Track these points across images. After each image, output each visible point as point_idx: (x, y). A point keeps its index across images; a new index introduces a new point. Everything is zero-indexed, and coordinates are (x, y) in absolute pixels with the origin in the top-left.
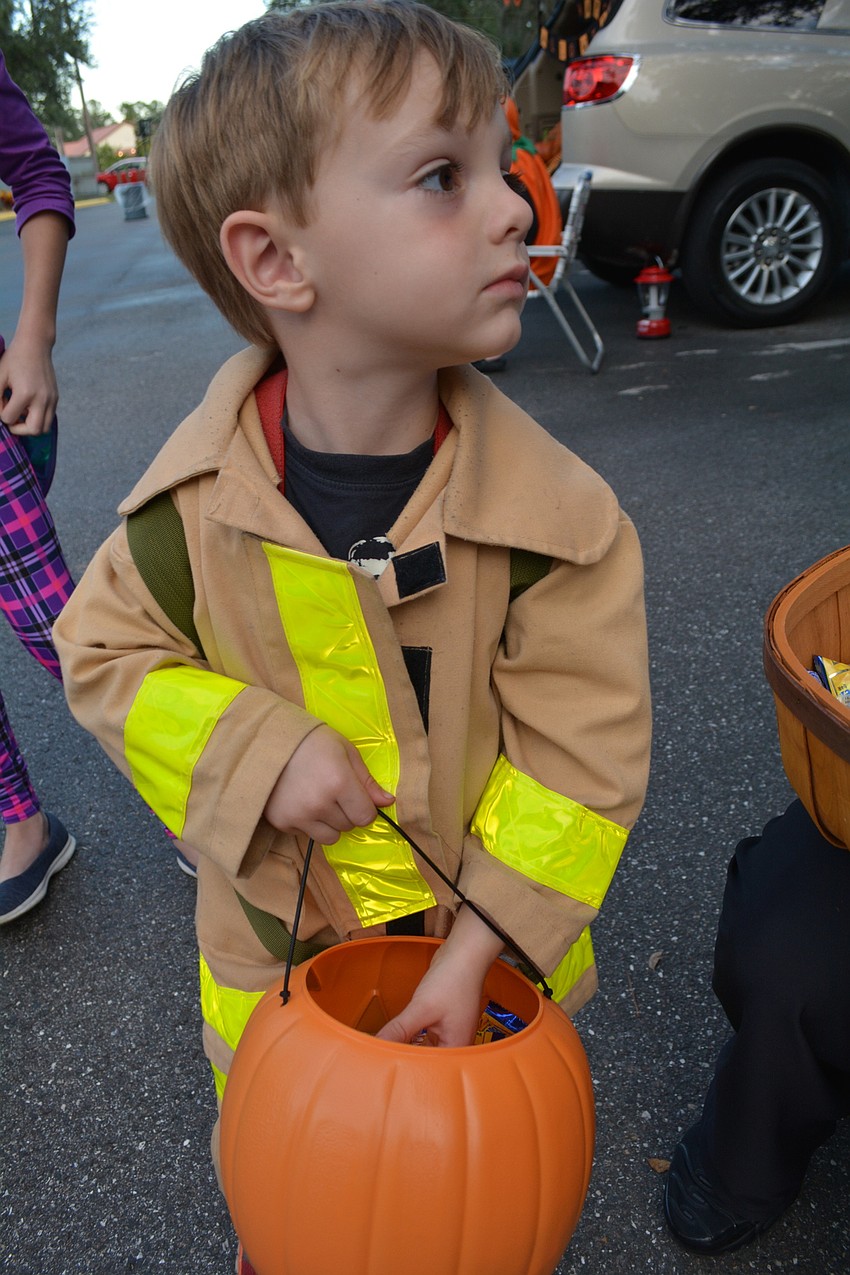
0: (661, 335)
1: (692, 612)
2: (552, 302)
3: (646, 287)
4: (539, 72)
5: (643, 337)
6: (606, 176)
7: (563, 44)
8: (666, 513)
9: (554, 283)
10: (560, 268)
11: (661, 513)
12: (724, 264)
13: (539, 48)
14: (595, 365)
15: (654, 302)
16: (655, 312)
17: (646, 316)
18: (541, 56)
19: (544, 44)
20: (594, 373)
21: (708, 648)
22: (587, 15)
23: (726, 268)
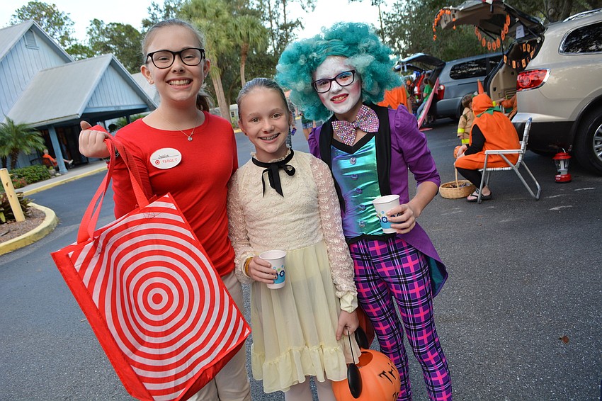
0: (567, 181)
1: (590, 306)
2: (517, 172)
3: (559, 161)
4: (504, 72)
5: (558, 182)
6: (537, 117)
7: (514, 62)
8: (576, 264)
9: (518, 164)
10: (520, 158)
11: (573, 264)
12: (595, 149)
13: (504, 63)
14: (537, 197)
15: (562, 167)
16: (563, 171)
17: (559, 173)
18: (504, 66)
19: (505, 62)
20: (537, 200)
21: (598, 321)
22: (524, 50)
23: (596, 151)
